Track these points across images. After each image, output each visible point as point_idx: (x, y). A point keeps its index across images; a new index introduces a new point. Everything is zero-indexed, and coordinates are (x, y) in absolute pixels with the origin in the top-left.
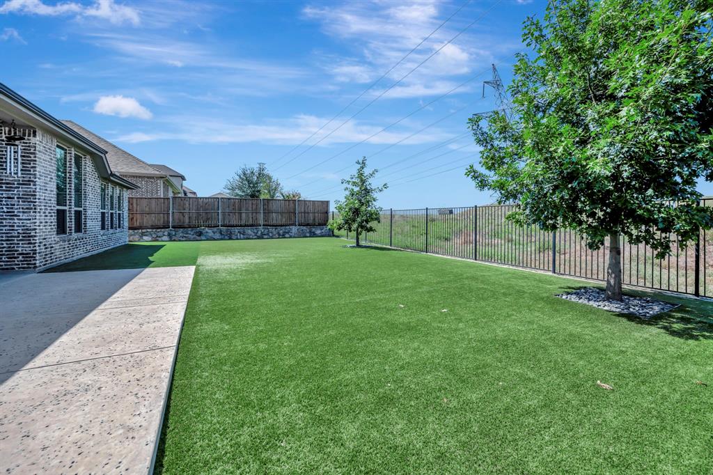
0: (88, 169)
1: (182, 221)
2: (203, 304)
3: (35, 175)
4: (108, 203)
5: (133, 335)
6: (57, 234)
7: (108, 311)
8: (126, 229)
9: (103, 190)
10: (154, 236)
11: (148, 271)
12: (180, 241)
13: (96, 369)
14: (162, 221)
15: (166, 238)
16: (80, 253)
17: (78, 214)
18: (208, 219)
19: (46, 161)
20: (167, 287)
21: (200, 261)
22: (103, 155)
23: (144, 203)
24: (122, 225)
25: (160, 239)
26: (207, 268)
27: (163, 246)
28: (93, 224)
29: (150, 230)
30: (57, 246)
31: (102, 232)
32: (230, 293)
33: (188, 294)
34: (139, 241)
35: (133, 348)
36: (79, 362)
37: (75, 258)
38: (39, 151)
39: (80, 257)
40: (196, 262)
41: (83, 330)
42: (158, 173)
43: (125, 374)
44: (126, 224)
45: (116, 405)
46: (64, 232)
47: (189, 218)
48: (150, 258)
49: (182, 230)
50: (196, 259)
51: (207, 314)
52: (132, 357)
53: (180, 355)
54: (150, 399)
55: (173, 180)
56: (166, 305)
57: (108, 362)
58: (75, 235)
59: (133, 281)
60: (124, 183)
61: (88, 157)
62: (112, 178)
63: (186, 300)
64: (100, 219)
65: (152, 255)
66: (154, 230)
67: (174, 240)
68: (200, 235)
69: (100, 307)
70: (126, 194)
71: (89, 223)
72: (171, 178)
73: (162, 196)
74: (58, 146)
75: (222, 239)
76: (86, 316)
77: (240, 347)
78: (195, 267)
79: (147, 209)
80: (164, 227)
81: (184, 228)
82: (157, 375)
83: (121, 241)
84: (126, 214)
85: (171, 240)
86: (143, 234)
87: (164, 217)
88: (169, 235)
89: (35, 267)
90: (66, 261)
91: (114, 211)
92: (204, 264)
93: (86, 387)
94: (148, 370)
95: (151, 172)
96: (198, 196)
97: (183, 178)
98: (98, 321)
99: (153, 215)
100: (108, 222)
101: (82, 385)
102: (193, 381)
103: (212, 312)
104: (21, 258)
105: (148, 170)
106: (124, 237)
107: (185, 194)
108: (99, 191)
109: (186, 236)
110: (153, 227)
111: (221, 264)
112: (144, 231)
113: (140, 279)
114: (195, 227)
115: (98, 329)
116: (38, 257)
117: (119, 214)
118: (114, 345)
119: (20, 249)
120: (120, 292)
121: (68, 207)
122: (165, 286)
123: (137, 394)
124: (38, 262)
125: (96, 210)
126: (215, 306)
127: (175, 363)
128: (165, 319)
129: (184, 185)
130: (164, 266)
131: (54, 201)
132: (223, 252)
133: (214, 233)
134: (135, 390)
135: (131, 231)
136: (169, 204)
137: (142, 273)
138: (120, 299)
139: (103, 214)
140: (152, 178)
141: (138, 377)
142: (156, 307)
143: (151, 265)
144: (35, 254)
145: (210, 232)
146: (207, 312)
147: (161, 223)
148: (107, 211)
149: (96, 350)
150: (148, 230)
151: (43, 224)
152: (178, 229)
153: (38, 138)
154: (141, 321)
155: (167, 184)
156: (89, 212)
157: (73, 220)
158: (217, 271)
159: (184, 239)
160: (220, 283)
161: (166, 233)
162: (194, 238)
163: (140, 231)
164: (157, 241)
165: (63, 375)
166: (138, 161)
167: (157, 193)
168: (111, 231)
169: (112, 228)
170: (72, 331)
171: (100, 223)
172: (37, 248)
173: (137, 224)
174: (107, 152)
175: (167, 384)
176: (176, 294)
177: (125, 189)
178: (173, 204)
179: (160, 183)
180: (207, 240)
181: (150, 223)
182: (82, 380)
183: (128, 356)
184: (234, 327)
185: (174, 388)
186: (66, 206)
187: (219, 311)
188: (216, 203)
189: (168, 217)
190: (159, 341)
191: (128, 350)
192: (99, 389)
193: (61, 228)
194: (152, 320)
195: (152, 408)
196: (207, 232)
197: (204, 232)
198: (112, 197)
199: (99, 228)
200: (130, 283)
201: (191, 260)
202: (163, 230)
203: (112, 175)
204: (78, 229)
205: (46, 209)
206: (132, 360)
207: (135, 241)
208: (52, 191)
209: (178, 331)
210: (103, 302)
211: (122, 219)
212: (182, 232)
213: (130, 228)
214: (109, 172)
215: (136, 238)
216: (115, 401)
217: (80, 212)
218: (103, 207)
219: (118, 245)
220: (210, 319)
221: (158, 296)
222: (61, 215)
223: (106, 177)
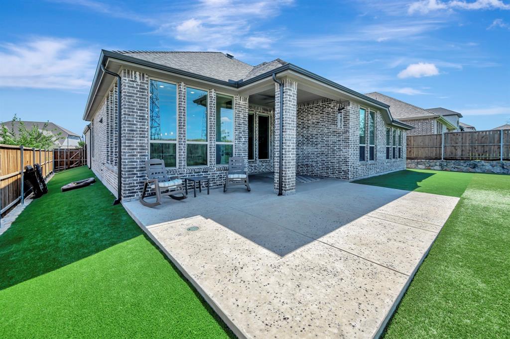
0: (378, 120)
1: (454, 154)
2: (456, 241)
3: (349, 127)
4: (391, 141)
5: (380, 246)
6: (360, 161)
7: (372, 219)
8: (405, 159)
9: (388, 132)
10: (427, 165)
11: (412, 194)
12: (451, 171)
13: (346, 261)
14: (434, 154)
15: (438, 168)
16: (372, 174)
17: (372, 149)
18: (485, 152)
19: (354, 118)
20: (423, 212)
21: (467, 193)
22: (387, 109)
23: (420, 139)
24: (401, 156)
25: (432, 168)
26: (474, 203)
27: (434, 174)
28: (381, 155)
29: (424, 161)
30: (359, 168)
31: (387, 160)
32: (499, 240)
33: (442, 225)
34: (415, 168)
35: (374, 257)
36: (341, 250)
37: (369, 176)
38: (351, 114)
39: (373, 176)
40: (461, 194)
41: (353, 227)
42: (432, 114)
43: (361, 279)
44: (404, 155)
45: (344, 302)
46: (364, 160)
47: (462, 151)
48: (419, 184)
49: (453, 161)
50: (463, 191)
51: (459, 256)
52: (371, 265)
53: (412, 288)
54: (367, 318)
55: (448, 119)
56: (417, 229)
57: (355, 260)
58: (370, 162)
59: (398, 199)
60: (403, 126)
61: (378, 112)
62: (393, 124)
63: (438, 231)
64: (385, 152)
65: (420, 181)
66: (427, 161)
67: (446, 170)
68: (474, 168)
69: (369, 214)
70: (405, 134)
71: (378, 154)
72: (445, 118)
73: (436, 133)
74: (361, 108)
75: (504, 174)
76: (359, 217)
77: (496, 328)
78: (459, 199)
79: (422, 144)
80: (436, 159)
81: (457, 160)
82: (382, 296)
83: (400, 168)
84: (404, 148)
85: (442, 170)
86: (418, 163)
87: (436, 150)
88: (441, 165)
89: (349, 179)
90: (365, 177)
91: (395, 147)
92: (472, 197)
93: (336, 273)
94: (378, 286)
95: (427, 114)
96: (477, 130)
97: (459, 116)
98: (363, 224)
99: (426, 149)
100: (391, 154)
101: (335, 270)
102: (416, 328)
103: (466, 257)
104: (343, 173)
105: (424, 113)
106: (402, 164)
107: (462, 129)
108: (385, 133)
109: (459, 167)
110: (426, 158)
111: (494, 202)
112: (419, 161)
113: (403, 199)
114: (468, 159)
115: (361, 230)
116: (350, 173)
117: (400, 148)
118: (364, 248)
119: (343, 168)
120: (385, 206)
121: (366, 145)
122: (422, 211)
123: (360, 304)
124: (350, 176)
125: (383, 146)
126: (472, 251)
127: (404, 295)
128: (410, 243)
129: (460, 121)
130: (427, 192)
131: (358, 141)
132: (502, 188)
133: (493, 166)
134: (362, 299)
135: (409, 160)
136: (441, 139)
137: (407, 195)
138: (383, 212)
139: (388, 149)
140: (426, 119)
141: (368, 287)
142: (407, 228)
143: (416, 189)
144: (348, 171)
145: (487, 166)
146: (458, 253)
147: (434, 155)
148: (391, 146)
149: (353, 247)
150: (422, 160)
151: (352, 154)
152: (450, 161)
153: (350, 106)
154: (390, 237)
155: (441, 122)
156: (378, 147)
157: (369, 153)
158: (486, 209)
159: (456, 170)
160: (486, 224)
161: (438, 164)
162: (467, 170)
163: (416, 160)
164: (430, 169)
165: (330, 255)
166: (415, 108)
167: (431, 131)
168: (393, 160)
169: (394, 157)
170: (348, 225)
171: (385, 155)
172: (350, 168)
173: (413, 155)
174: (389, 106)
175: (387, 313)
176: (429, 222)
177: (404, 130)
178: (445, 139)
179: (435, 123)
180: (484, 172)
181: (424, 155)
182: (336, 265)
183: (369, 263)
184: (493, 290)
185: (394, 321)
186: (365, 144)
187: (475, 258)
188: (497, 136)
189: (440, 150)
190: (397, 263)
191: (371, 258)
192: (342, 279)
193: (362, 157)
194: (398, 239)
195: (365, 330)
196: (483, 165)
197: (478, 164)
198: (394, 137)
199: (385, 158)
200: (395, 201)
201: (457, 191)
202: (435, 161)
203: (393, 121)
204: (372, 158)
205: (354, 146)
206: (370, 268)
207: (412, 168)
208: (357, 135)
209: (417, 262)
210: (372, 210)
211: (401, 152)
212: (454, 164)
213: (408, 158)
214: (391, 120)
215: (413, 165)
216: (345, 298)
217: (373, 147)
218: (388, 144)
219: (398, 170)
220: (460, 264)
221: (411, 218)
222: (362, 150)
223: (390, 123)
